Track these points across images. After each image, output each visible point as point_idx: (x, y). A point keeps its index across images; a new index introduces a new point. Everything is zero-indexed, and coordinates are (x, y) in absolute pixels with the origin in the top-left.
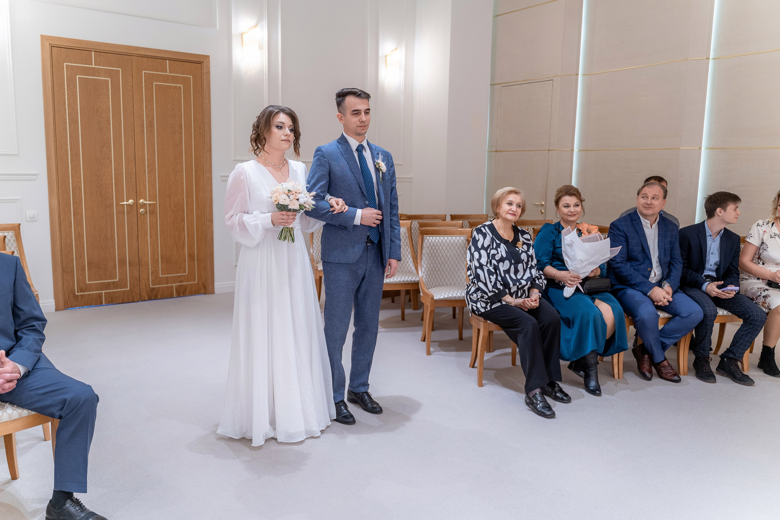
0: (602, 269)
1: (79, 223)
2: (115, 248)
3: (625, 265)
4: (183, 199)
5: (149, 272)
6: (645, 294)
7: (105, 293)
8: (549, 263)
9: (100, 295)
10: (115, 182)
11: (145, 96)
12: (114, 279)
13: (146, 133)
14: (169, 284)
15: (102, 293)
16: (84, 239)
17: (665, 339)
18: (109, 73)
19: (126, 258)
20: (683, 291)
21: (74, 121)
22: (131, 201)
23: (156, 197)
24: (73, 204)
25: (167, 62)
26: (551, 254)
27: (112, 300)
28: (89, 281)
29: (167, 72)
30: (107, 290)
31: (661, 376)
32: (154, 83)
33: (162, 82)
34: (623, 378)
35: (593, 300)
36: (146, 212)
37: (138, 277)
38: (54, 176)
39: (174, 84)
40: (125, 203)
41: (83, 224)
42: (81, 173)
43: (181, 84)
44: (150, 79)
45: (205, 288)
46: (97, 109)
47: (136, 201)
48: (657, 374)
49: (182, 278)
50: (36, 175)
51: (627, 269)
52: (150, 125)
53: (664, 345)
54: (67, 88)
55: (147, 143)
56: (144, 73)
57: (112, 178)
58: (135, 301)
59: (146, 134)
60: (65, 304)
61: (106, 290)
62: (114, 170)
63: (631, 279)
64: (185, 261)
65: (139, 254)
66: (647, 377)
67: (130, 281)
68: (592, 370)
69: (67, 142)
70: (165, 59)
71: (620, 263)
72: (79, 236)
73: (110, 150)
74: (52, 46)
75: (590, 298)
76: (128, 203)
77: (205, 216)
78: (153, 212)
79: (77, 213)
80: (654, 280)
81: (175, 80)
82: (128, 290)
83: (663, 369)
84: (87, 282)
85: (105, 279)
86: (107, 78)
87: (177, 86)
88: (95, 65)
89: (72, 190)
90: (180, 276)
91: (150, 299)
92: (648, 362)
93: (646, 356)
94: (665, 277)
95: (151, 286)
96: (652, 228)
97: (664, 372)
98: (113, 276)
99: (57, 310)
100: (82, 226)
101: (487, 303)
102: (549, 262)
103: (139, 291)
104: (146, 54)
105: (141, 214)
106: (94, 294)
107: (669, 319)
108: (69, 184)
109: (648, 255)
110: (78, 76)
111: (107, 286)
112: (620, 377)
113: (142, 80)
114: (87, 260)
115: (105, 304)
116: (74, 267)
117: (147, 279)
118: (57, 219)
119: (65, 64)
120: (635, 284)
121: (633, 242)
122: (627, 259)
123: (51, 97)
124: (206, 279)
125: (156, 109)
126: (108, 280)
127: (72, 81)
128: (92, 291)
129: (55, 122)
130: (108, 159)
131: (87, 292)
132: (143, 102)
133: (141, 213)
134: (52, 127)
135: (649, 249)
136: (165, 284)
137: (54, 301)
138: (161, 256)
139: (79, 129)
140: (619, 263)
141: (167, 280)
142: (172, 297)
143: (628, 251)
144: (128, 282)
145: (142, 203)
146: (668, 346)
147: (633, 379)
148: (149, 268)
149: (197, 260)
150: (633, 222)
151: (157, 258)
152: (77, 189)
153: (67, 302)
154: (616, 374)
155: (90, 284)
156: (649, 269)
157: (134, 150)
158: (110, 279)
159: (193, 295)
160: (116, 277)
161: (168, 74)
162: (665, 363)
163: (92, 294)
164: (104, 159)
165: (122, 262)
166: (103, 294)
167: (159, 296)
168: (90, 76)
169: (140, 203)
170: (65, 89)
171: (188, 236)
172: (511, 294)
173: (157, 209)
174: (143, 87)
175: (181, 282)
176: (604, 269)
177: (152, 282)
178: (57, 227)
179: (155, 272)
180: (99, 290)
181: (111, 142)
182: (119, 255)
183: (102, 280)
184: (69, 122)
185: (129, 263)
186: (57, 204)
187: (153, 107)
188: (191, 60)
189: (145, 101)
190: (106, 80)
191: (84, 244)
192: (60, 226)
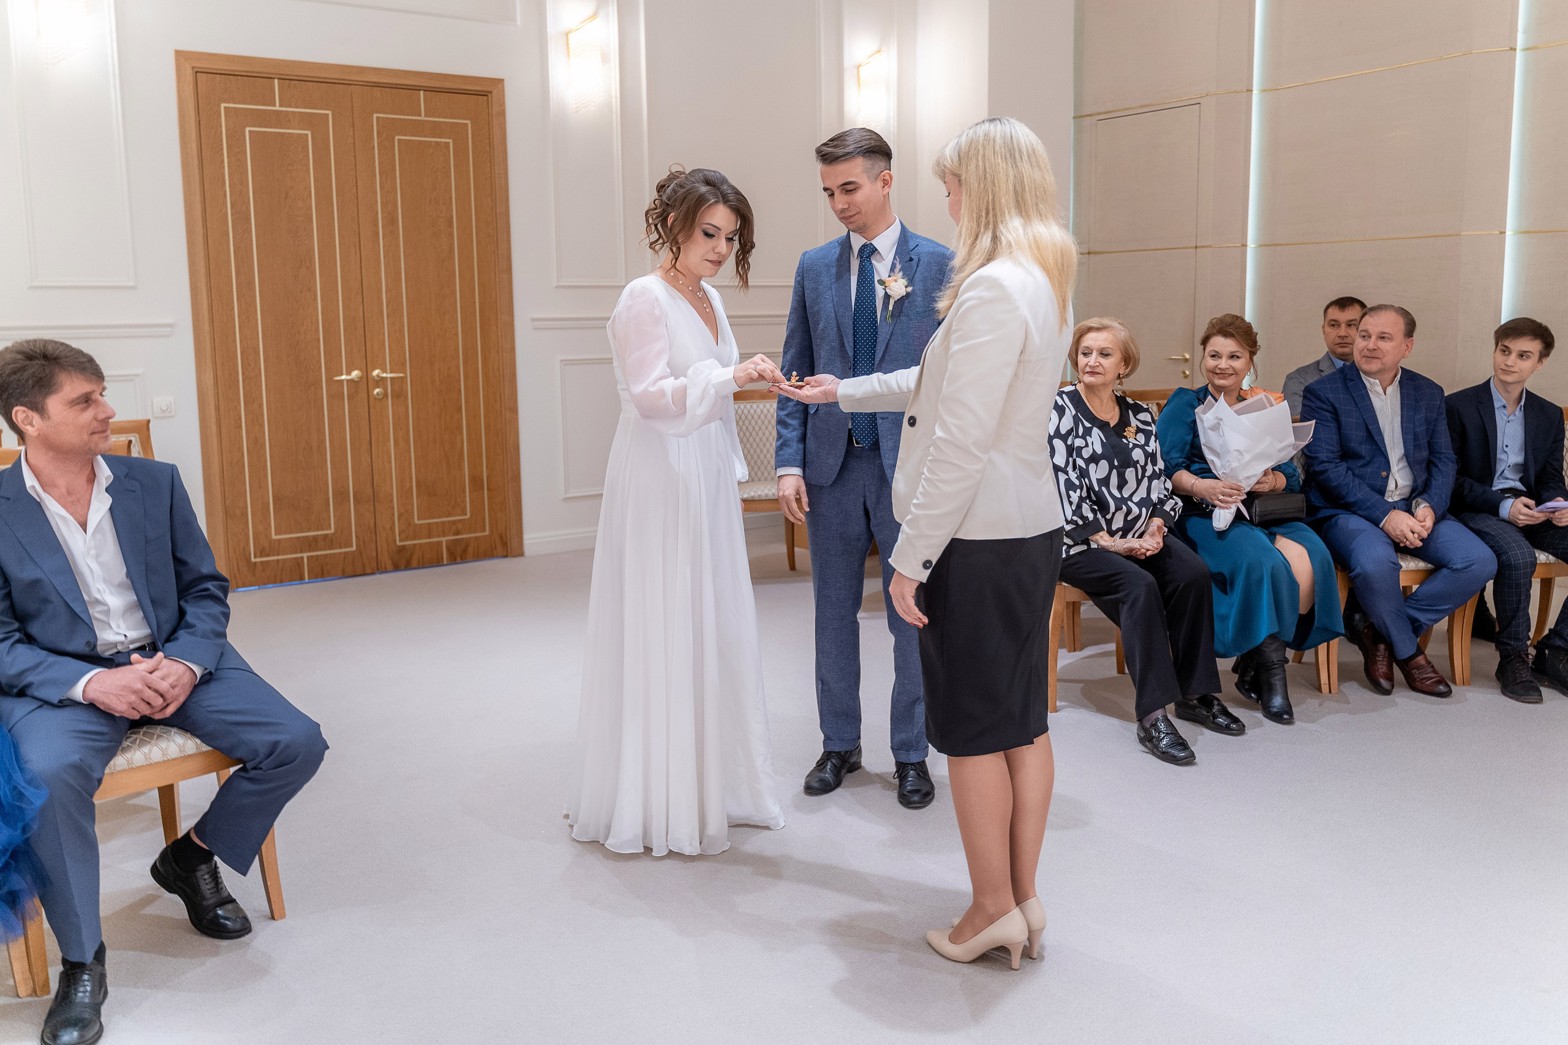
0: (1289, 477)
1: (255, 420)
2: (327, 468)
3: (1337, 467)
4: (458, 367)
5: (393, 515)
6: (1376, 523)
7: (308, 557)
8: (1183, 465)
9: (299, 563)
10: (324, 337)
11: (379, 164)
12: (327, 530)
13: (383, 236)
14: (433, 538)
15: (302, 558)
16: (266, 451)
17: (1419, 613)
18: (307, 121)
19: (348, 484)
20: (1456, 517)
21: (242, 218)
22: (355, 374)
23: (404, 364)
24: (243, 381)
25: (419, 95)
26: (1188, 447)
27: (322, 572)
28: (276, 534)
29: (420, 115)
30: (313, 551)
31: (1414, 685)
32: (397, 138)
33: (411, 136)
34: (1339, 691)
35: (1272, 536)
36: (385, 395)
37: (372, 525)
38: (207, 328)
39: (435, 138)
40: (343, 377)
41: (264, 422)
42: (257, 320)
43: (449, 138)
44: (388, 129)
45: (504, 544)
46: (287, 193)
47: (365, 373)
48: (1404, 680)
49: (460, 526)
50: (171, 326)
51: (1338, 474)
52: (391, 221)
53: (1416, 624)
54: (228, 152)
55: (384, 257)
56: (377, 117)
57: (318, 327)
58: (367, 572)
59: (383, 239)
61: (310, 552)
62: (322, 313)
63: (1347, 493)
64: (464, 492)
65: (373, 480)
66: (1383, 688)
67: (356, 532)
68: (1275, 675)
69: (230, 260)
70: (416, 89)
71: (1328, 462)
72: (256, 444)
73: (313, 274)
74: (196, 72)
75: (1264, 533)
76: (349, 377)
77: (501, 401)
78: (399, 395)
79: (252, 399)
80: (1395, 495)
81: (436, 130)
82: (353, 552)
83: (1415, 672)
84: (274, 537)
85: (310, 530)
86: (304, 130)
87: (441, 142)
88: (281, 106)
89: (242, 355)
90: (454, 522)
91: (397, 568)
92: (1385, 659)
93: (1382, 647)
94: (1418, 491)
95: (398, 543)
96: (1385, 394)
97: (1418, 678)
98: (323, 524)
100: (262, 425)
102: (1183, 462)
103: (374, 554)
104: (378, 81)
105: (375, 399)
106: (288, 559)
107: (1429, 574)
108: (235, 341)
109: (1381, 446)
110: (247, 129)
111: (311, 544)
112: (1332, 691)
113: (373, 131)
114: (273, 492)
115: (309, 579)
116: (247, 507)
117: (391, 529)
118: (215, 412)
119: (223, 105)
120: (1355, 503)
121: (1350, 421)
122: (1341, 455)
123: (196, 171)
124: (506, 527)
125: (401, 190)
126: (313, 531)
127: (236, 138)
128: (283, 554)
129: (205, 221)
130: (309, 290)
131: (274, 555)
132: (375, 175)
133: (377, 397)
134: (202, 232)
135: (1381, 434)
136: (426, 538)
138: (418, 482)
139: (251, 234)
140: (1324, 462)
141: (429, 531)
142: (441, 564)
143: (1340, 438)
144: (354, 535)
145: (378, 376)
146: (1425, 627)
147: (1358, 694)
148: (393, 505)
149: (488, 489)
150: (1349, 385)
151: (408, 485)
152: (250, 352)
154: (1324, 684)
155: (279, 539)
156: (1384, 474)
157: (359, 274)
158: (318, 530)
159: (479, 560)
160: (330, 525)
161: (423, 118)
162: (1420, 659)
163: (283, 560)
164: (301, 291)
165: (341, 495)
166: (305, 560)
167: (414, 563)
168: (272, 127)
169: (373, 377)
170: (223, 154)
171: (468, 441)
172: (1111, 532)
173: (407, 386)
174: (374, 147)
175: (457, 533)
176: (1295, 475)
177: (399, 535)
178: (214, 428)
179: (405, 515)
180: (296, 552)
181: (314, 259)
182: (335, 481)
183: (302, 532)
184: (232, 220)
185: (354, 497)
186: (212, 382)
187: (396, 186)
188: (469, 88)
189: (380, 173)
190: (301, 134)
191: (266, 461)
192: (219, 427)
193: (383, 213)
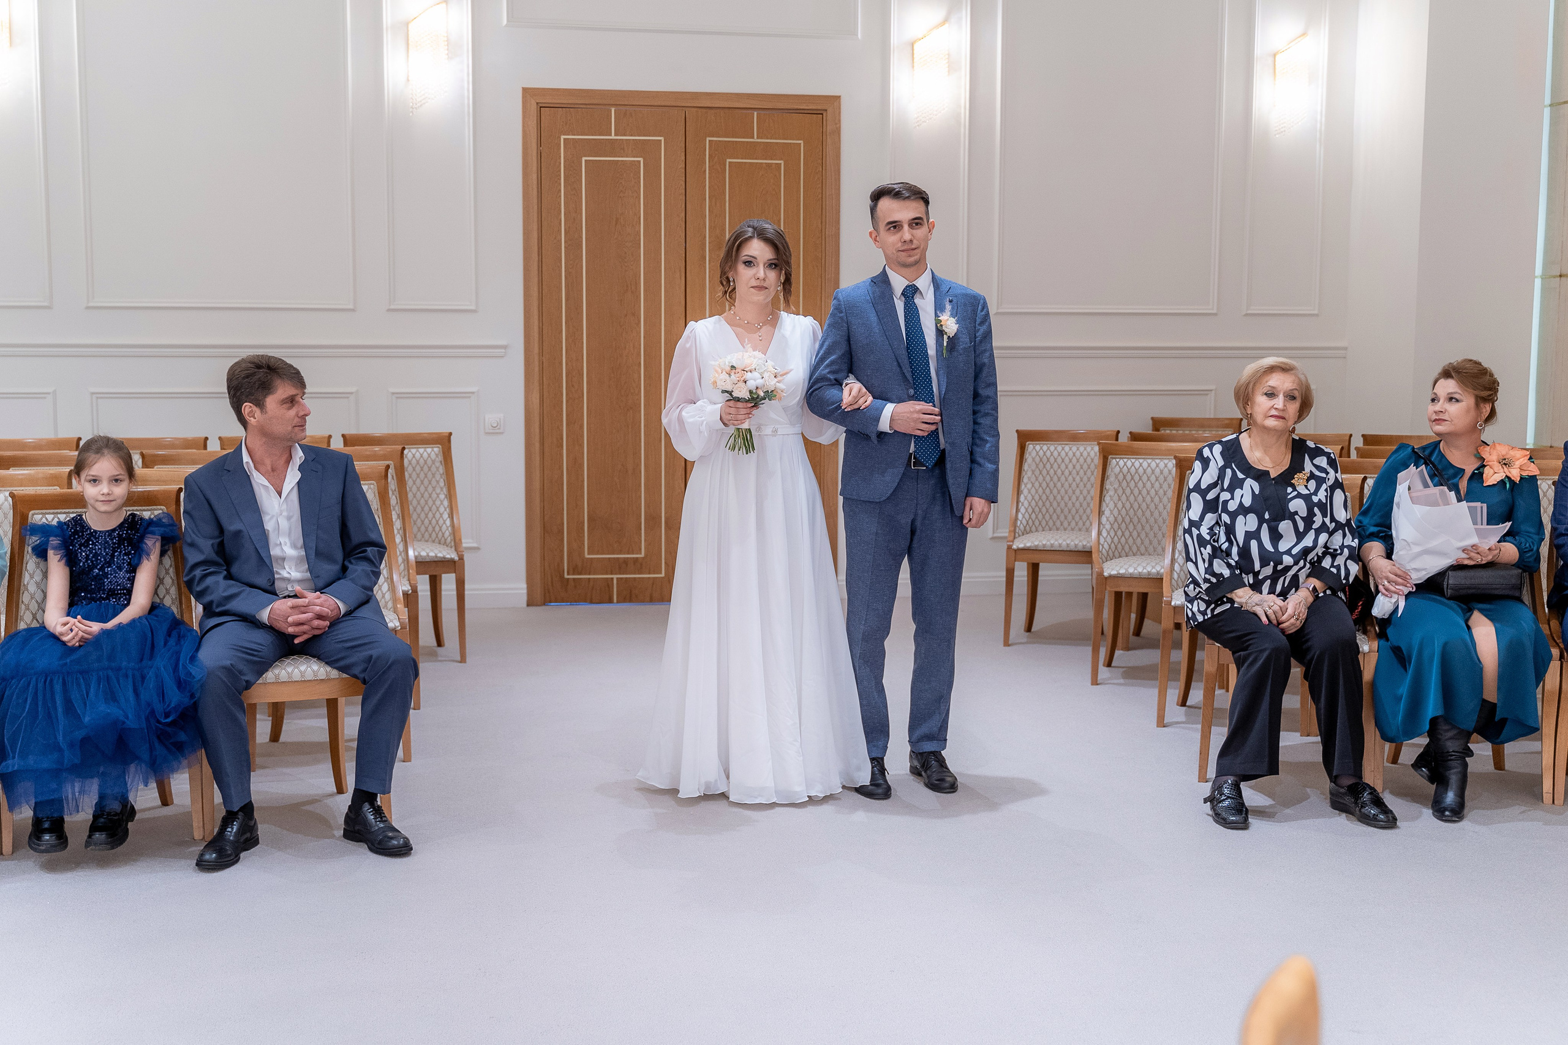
1: (576, 441)
2: (641, 492)
7: (617, 579)
9: (608, 583)
10: (645, 361)
11: (709, 187)
12: (637, 554)
13: (709, 261)
15: (612, 579)
18: (641, 148)
19: (661, 511)
24: (567, 401)
25: (753, 117)
27: (632, 595)
28: (589, 554)
29: (753, 138)
30: (623, 574)
32: (728, 160)
33: (742, 159)
35: (1466, 613)
38: (536, 350)
39: (766, 159)
41: (583, 443)
42: (583, 343)
43: (781, 159)
44: (720, 152)
46: (617, 220)
50: (505, 347)
54: (565, 182)
55: (709, 282)
56: (710, 141)
57: (642, 352)
59: (710, 263)
60: (545, 594)
61: (620, 574)
62: (644, 337)
67: (665, 559)
68: (1450, 768)
69: (561, 283)
70: (749, 110)
72: (576, 464)
73: (639, 297)
74: (540, 107)
75: (1459, 607)
79: (574, 421)
81: (768, 151)
82: (662, 577)
84: (587, 556)
85: (620, 553)
86: (637, 157)
87: (772, 164)
88: (616, 134)
89: (567, 376)
98: (634, 547)
99: (530, 604)
100: (582, 446)
101: (1208, 604)
104: (713, 105)
106: (597, 579)
108: (561, 363)
110: (584, 159)
111: (622, 566)
113: (705, 155)
114: (588, 512)
115: (618, 599)
116: (563, 524)
118: (537, 431)
119: (563, 137)
123: (535, 193)
125: (729, 213)
126: (624, 554)
127: (573, 168)
128: (594, 574)
129: (540, 249)
130: (634, 314)
131: (585, 574)
132: (705, 199)
134: (535, 256)
137: (525, 586)
139: (582, 260)
144: (663, 561)
152: (577, 374)
153: (549, 592)
154: (1548, 795)
155: (592, 558)
157: (683, 299)
158: (628, 554)
160: (640, 549)
161: (755, 140)
163: (594, 579)
164: (625, 315)
165: (653, 520)
166: (615, 581)
168: (605, 156)
170: (560, 183)
172: (1256, 587)
174: (705, 171)
178: (537, 445)
180: (607, 574)
181: (640, 283)
182: (647, 506)
183: (613, 554)
184: (565, 247)
185: (666, 523)
186: (538, 402)
187: (725, 210)
188: (802, 107)
189: (709, 198)
190: (634, 161)
191: (583, 481)
192: (542, 443)
193: (709, 238)
